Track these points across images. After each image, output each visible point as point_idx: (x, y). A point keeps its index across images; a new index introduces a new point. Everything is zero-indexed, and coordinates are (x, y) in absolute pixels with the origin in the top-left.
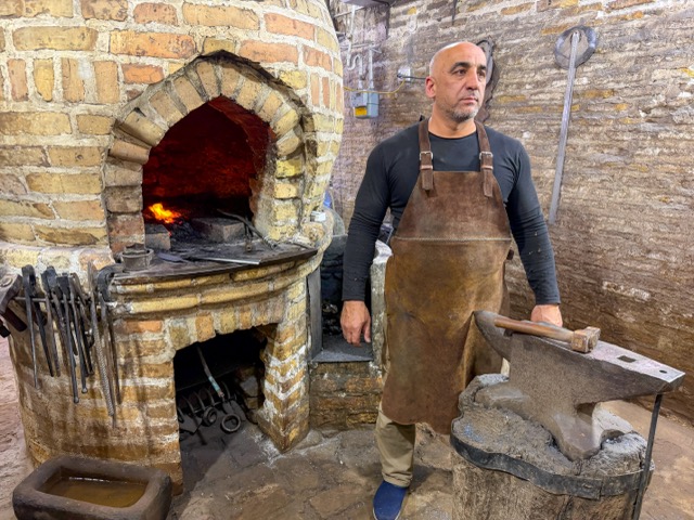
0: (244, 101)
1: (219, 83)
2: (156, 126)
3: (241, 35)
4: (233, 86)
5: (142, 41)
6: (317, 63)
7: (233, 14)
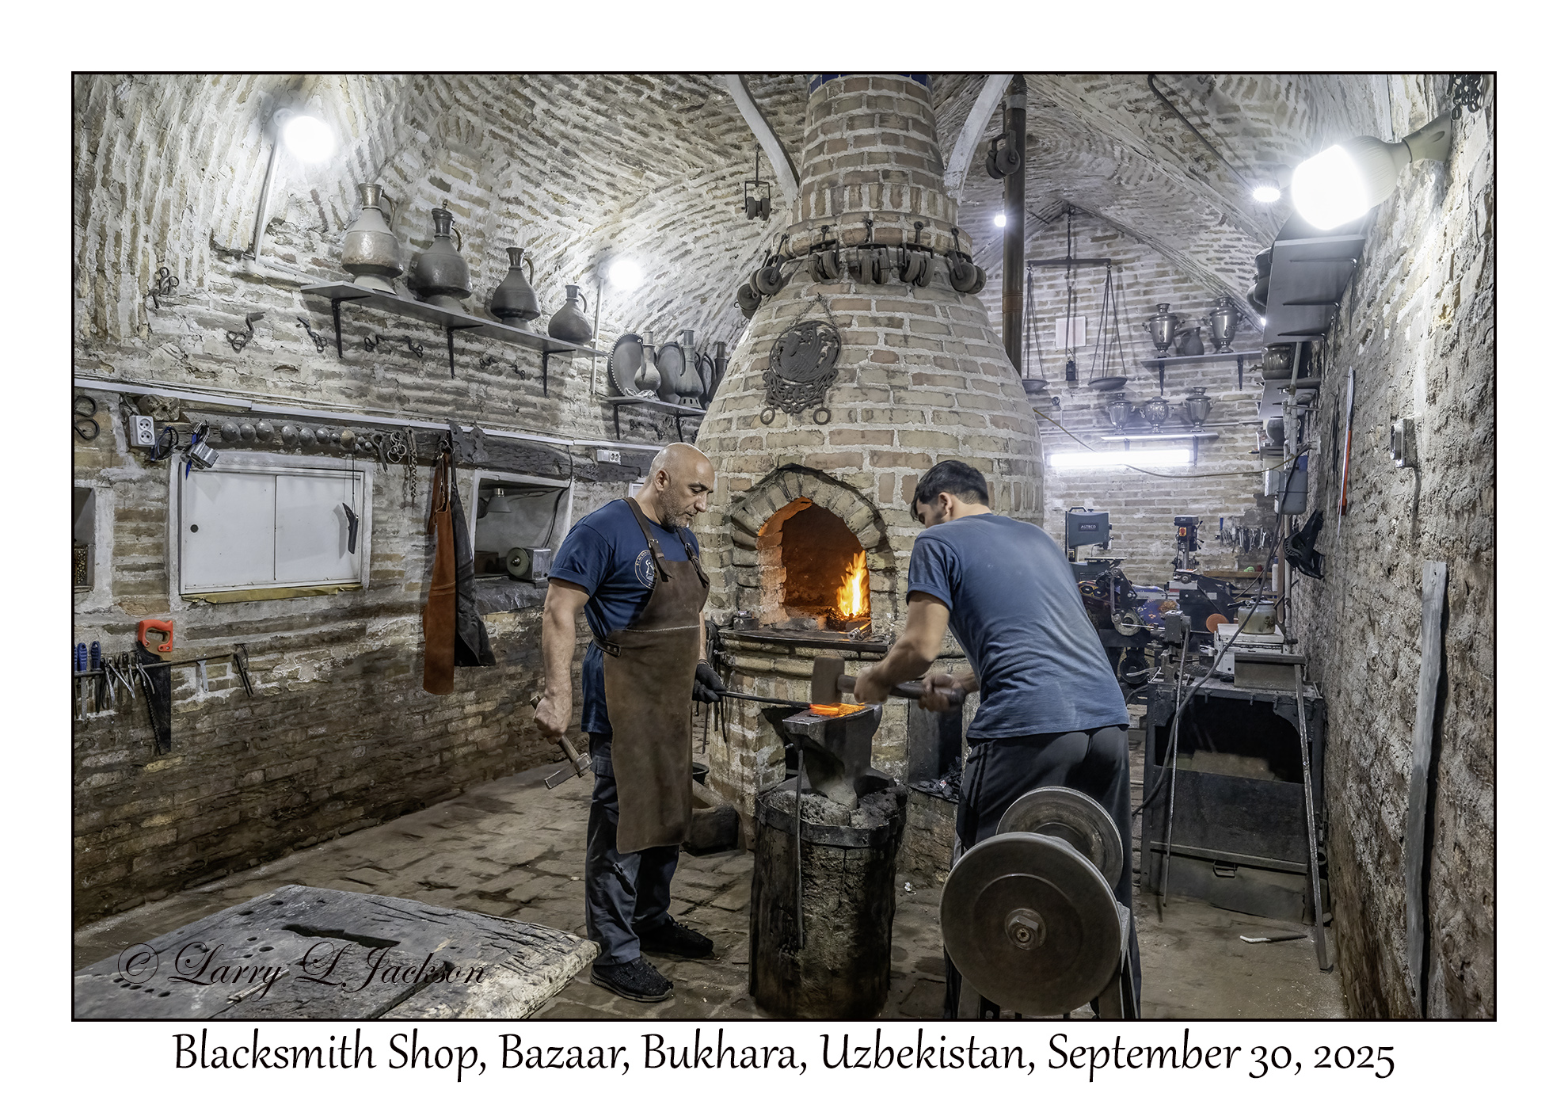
0: (819, 500)
1: (798, 487)
2: (755, 521)
3: (807, 450)
4: (811, 489)
5: (741, 462)
6: (895, 463)
7: (802, 436)
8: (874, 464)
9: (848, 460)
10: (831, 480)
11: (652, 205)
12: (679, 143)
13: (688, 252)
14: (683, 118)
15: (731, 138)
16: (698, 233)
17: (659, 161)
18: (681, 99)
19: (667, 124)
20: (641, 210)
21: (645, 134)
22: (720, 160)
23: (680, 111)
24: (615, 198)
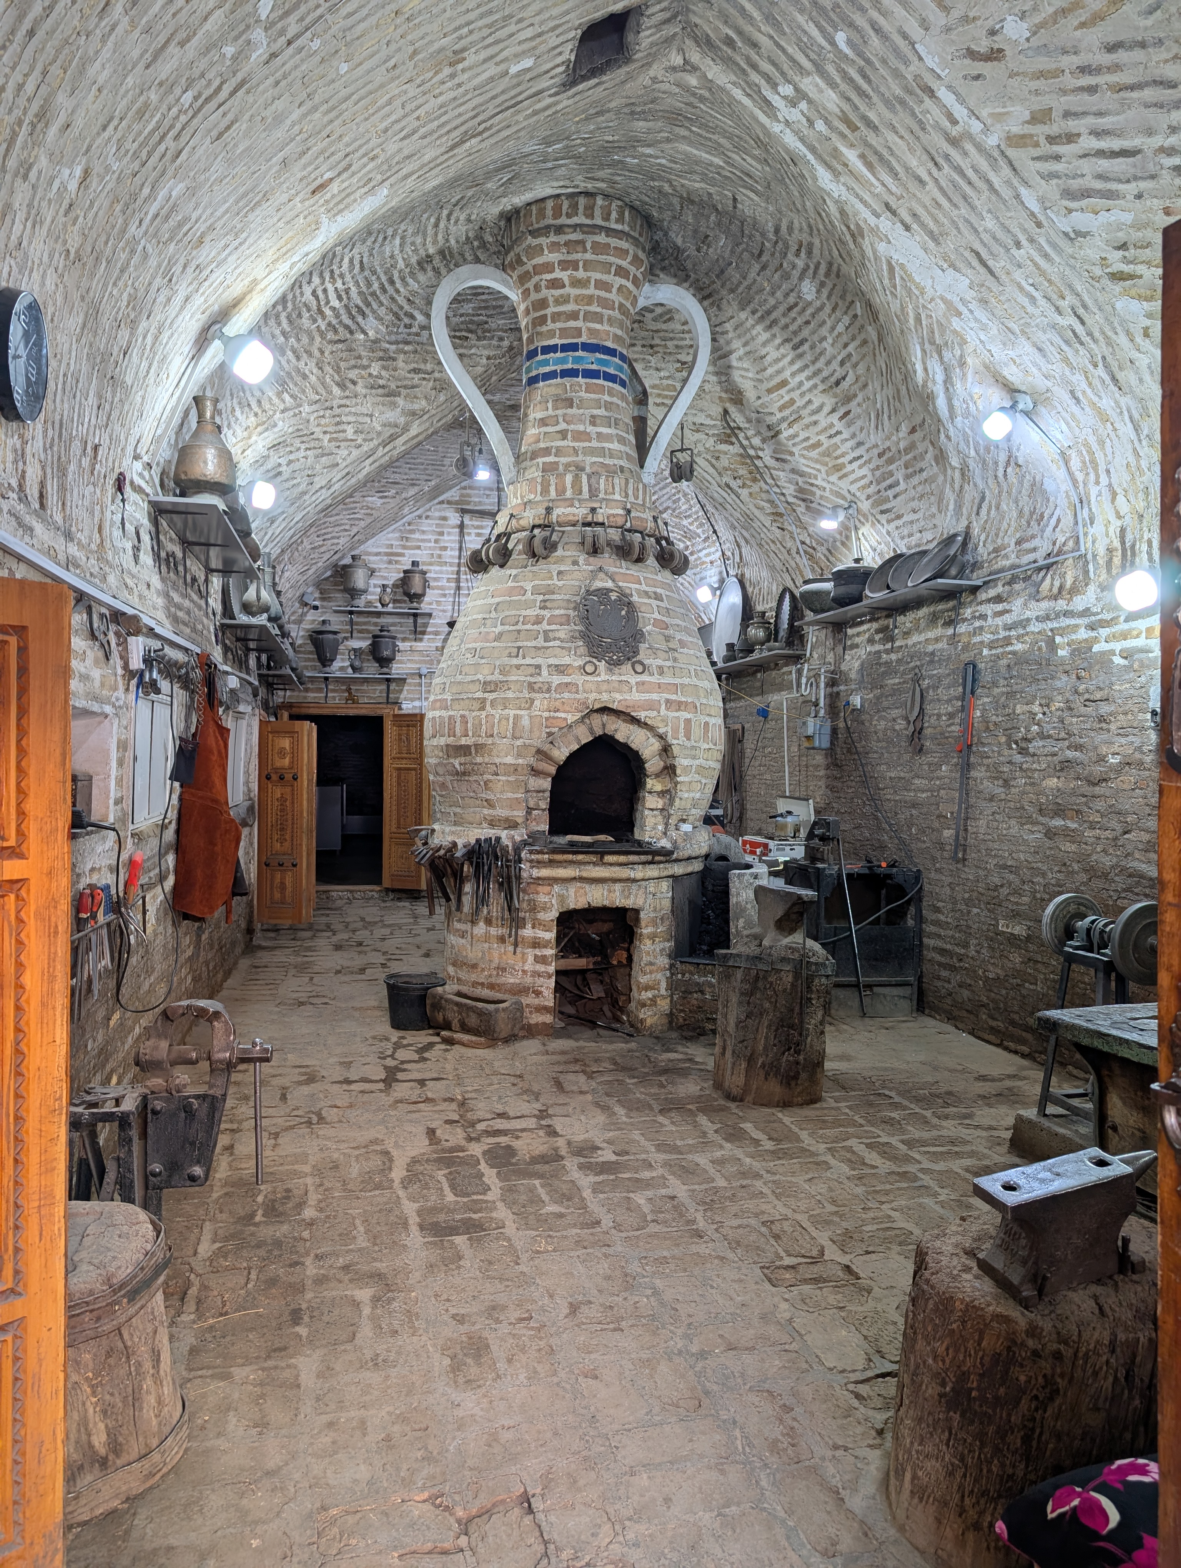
0: (620, 737)
1: (604, 725)
2: (561, 753)
3: (618, 696)
4: (613, 727)
5: (558, 704)
6: (679, 710)
7: (616, 685)
8: (667, 709)
9: (651, 706)
10: (635, 721)
11: (275, 425)
12: (315, 371)
13: (280, 473)
14: (328, 349)
15: (353, 374)
16: (292, 457)
17: (296, 384)
18: (336, 331)
19: (317, 353)
20: (267, 429)
21: (298, 358)
22: (336, 391)
23: (330, 342)
24: (256, 415)
